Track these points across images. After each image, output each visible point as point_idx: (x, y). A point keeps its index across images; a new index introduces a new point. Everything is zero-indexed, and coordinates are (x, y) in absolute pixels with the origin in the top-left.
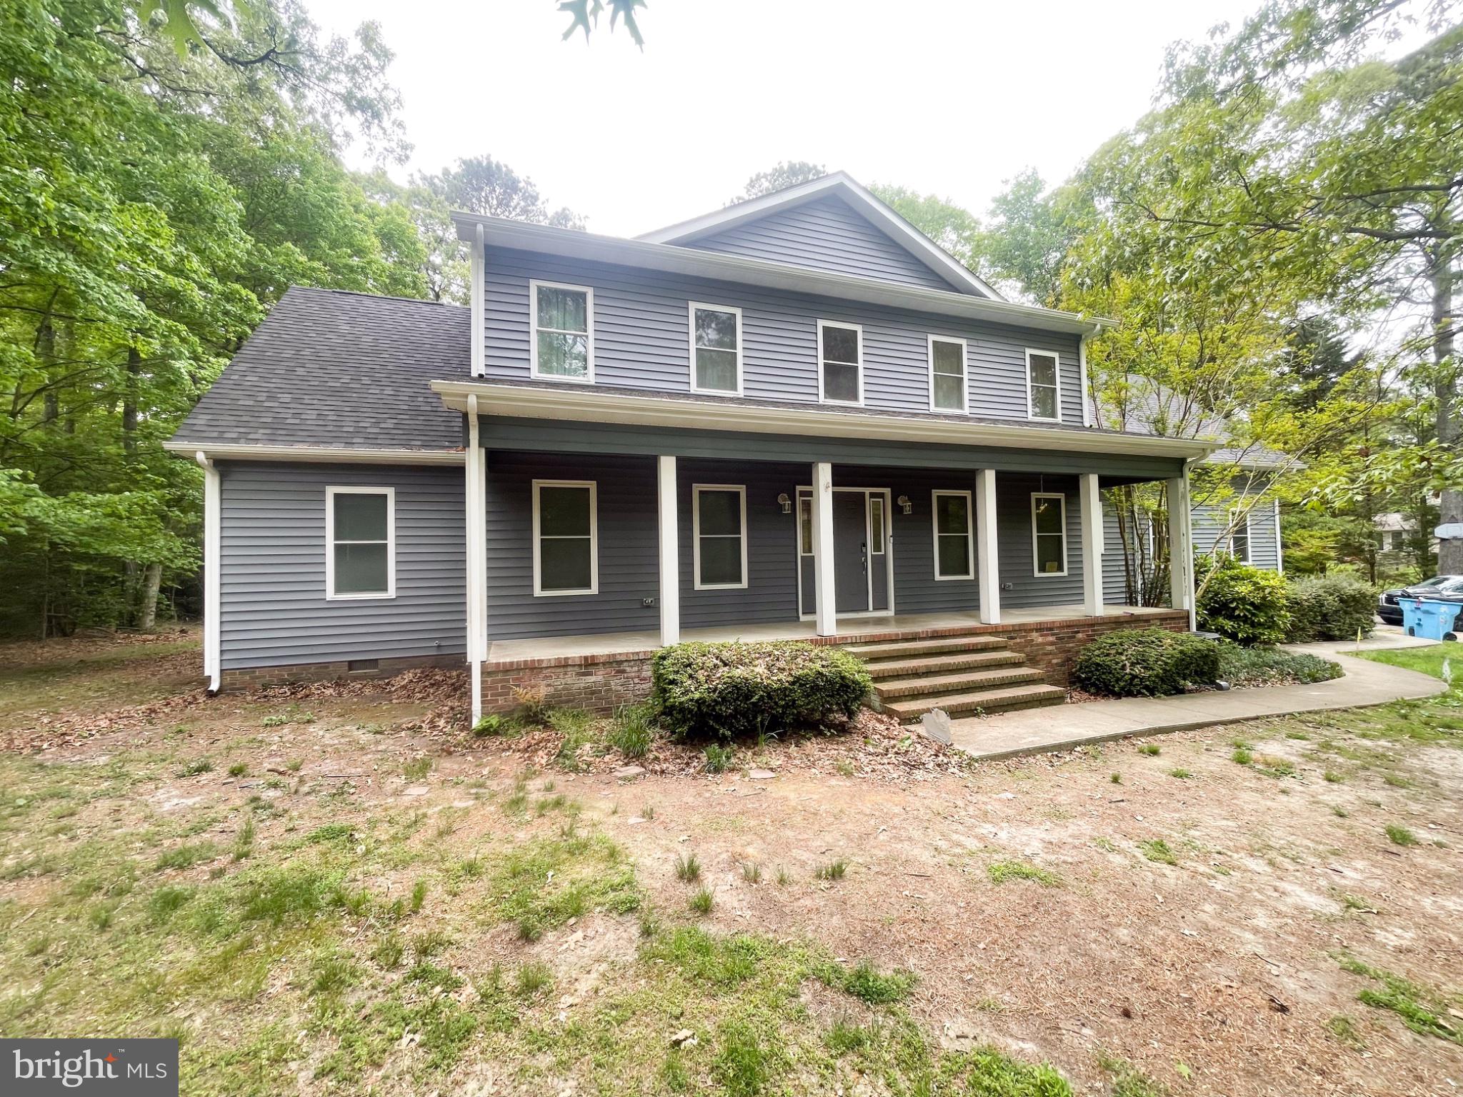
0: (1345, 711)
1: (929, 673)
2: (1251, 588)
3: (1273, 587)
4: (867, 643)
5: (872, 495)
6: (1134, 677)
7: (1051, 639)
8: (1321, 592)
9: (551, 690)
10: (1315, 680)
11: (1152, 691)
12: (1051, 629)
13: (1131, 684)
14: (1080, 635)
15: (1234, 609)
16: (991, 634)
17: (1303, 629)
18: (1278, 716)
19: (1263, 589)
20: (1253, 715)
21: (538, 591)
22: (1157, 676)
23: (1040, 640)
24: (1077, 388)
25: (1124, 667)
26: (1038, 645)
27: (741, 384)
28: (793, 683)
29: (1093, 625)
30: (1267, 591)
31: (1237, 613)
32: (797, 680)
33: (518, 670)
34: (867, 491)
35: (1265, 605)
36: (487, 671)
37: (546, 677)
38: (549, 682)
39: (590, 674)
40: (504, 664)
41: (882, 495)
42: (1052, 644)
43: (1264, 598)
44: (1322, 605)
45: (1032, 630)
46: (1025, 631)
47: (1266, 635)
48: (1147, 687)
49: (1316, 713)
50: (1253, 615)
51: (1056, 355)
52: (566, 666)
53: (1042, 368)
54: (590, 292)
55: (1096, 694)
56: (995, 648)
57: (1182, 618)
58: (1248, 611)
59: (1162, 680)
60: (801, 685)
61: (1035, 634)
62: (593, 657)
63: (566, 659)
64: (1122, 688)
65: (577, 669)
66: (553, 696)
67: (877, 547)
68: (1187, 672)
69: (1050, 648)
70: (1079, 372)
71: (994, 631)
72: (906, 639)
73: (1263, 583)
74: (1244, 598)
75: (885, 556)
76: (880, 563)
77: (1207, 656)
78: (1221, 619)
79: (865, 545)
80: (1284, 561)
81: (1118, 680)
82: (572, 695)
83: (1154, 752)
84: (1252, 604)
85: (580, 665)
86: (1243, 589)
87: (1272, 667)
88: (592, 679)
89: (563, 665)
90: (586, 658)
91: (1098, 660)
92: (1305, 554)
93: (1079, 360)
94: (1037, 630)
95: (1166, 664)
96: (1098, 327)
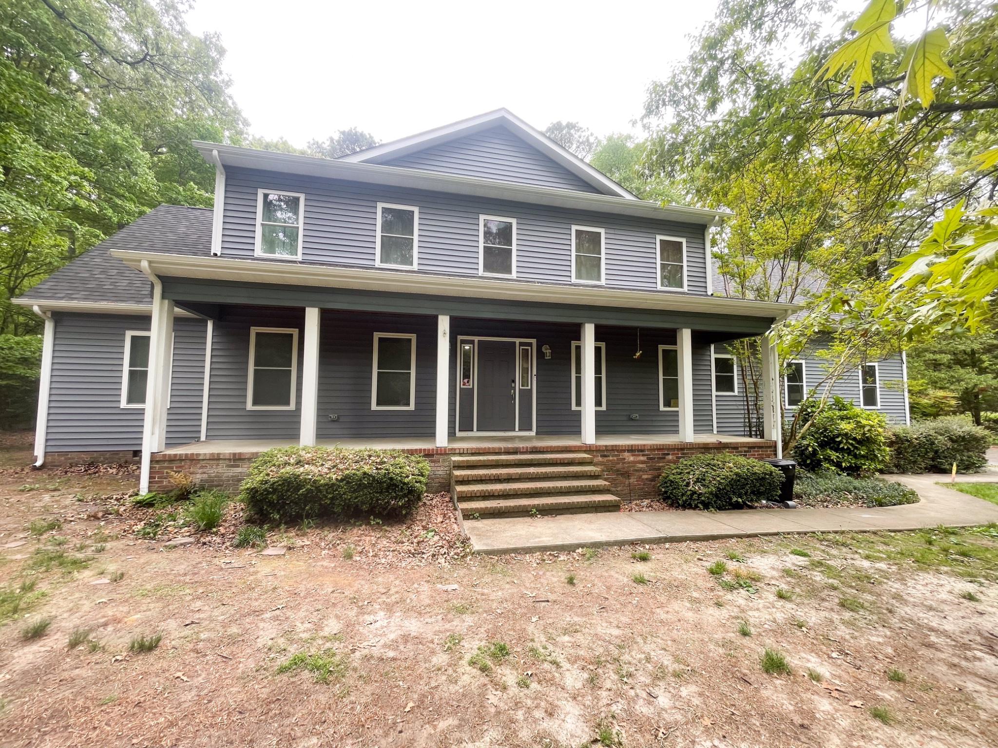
0: (875, 533)
1: (509, 479)
2: (853, 426)
3: (872, 426)
4: (473, 454)
5: (521, 344)
6: (694, 493)
7: (642, 458)
8: (932, 432)
9: (205, 476)
10: (881, 505)
11: (706, 506)
12: (642, 451)
13: (691, 499)
14: (670, 457)
15: (841, 442)
16: (585, 452)
17: (915, 462)
18: (799, 533)
19: (864, 427)
20: (775, 531)
21: (249, 406)
22: (711, 493)
23: (632, 459)
24: (702, 265)
25: (688, 484)
26: (629, 463)
27: (415, 261)
28: (342, 480)
29: (682, 449)
30: (867, 429)
31: (841, 446)
32: (346, 479)
33: (181, 460)
34: (517, 341)
35: (867, 441)
36: (155, 459)
37: (202, 467)
38: (205, 470)
39: (238, 466)
40: (170, 455)
41: (530, 344)
42: (643, 462)
43: (864, 434)
44: (933, 443)
45: (624, 451)
46: (618, 451)
47: (867, 465)
48: (703, 503)
49: (843, 532)
50: (856, 448)
51: (683, 240)
52: (219, 459)
53: (671, 250)
54: (302, 197)
55: (671, 506)
56: (581, 463)
57: (770, 447)
58: (852, 444)
59: (716, 496)
60: (348, 483)
61: (626, 454)
62: (240, 454)
63: (219, 454)
64: (685, 502)
65: (227, 462)
66: (206, 481)
67: (524, 382)
68: (743, 491)
69: (641, 466)
70: (704, 253)
71: (589, 449)
72: (508, 452)
73: (864, 422)
74: (846, 434)
75: (531, 390)
76: (526, 395)
77: (763, 478)
78: (829, 451)
79: (514, 381)
80: (912, 408)
81: (683, 495)
82: (222, 481)
83: (644, 559)
84: (855, 439)
85: (230, 460)
86: (846, 427)
87: (850, 492)
88: (239, 470)
89: (216, 458)
90: (234, 454)
91: (671, 477)
92: (931, 402)
93: (704, 244)
94: (628, 451)
95: (720, 483)
96: (717, 218)
